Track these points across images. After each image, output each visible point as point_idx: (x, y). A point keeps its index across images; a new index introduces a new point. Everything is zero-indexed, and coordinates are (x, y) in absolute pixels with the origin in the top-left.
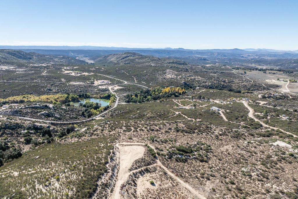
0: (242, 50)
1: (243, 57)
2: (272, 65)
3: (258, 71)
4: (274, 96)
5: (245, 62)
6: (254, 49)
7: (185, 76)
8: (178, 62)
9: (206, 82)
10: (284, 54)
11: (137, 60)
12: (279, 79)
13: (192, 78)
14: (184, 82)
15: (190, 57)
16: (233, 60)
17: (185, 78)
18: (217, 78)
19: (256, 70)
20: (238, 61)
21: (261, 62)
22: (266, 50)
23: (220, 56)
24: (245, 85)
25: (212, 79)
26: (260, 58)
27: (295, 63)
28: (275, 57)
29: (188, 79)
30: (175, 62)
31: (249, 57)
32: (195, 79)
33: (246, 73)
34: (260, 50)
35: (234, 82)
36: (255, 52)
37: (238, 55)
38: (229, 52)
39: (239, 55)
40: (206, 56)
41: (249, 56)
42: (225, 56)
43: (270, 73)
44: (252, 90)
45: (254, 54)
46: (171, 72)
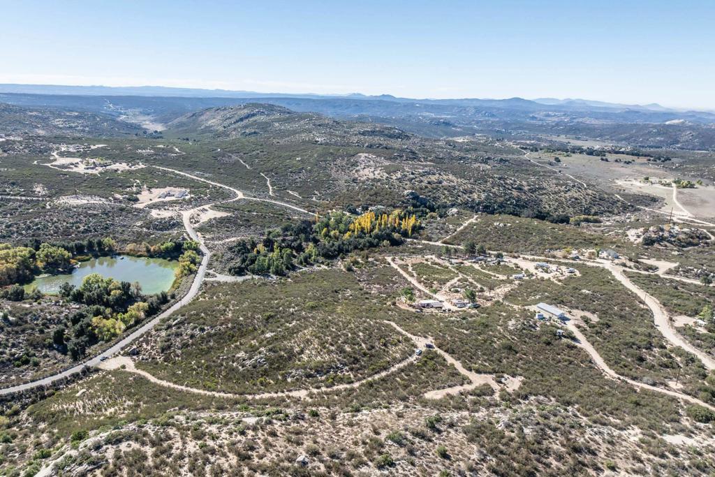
0: (529, 102)
1: (533, 118)
2: (608, 139)
3: (585, 156)
4: (672, 236)
5: (543, 131)
6: (557, 100)
7: (413, 174)
8: (386, 132)
9: (471, 193)
10: (627, 112)
11: (277, 124)
12: (647, 179)
13: (434, 178)
14: (412, 194)
15: (410, 116)
16: (514, 126)
17: (413, 179)
18: (500, 179)
19: (580, 153)
20: (525, 129)
21: (579, 130)
22: (584, 102)
23: (480, 115)
24: (576, 199)
25: (486, 182)
26: (575, 121)
27: (659, 134)
28: (606, 118)
29: (422, 181)
30: (379, 131)
31: (550, 119)
32: (440, 183)
33: (559, 161)
34: (570, 102)
35: (543, 189)
36: (562, 106)
37: (524, 112)
38: (501, 105)
39: (526, 113)
40: (448, 115)
41: (548, 116)
42: (493, 116)
43: (616, 161)
44: (596, 214)
45: (559, 112)
46: (372, 162)
